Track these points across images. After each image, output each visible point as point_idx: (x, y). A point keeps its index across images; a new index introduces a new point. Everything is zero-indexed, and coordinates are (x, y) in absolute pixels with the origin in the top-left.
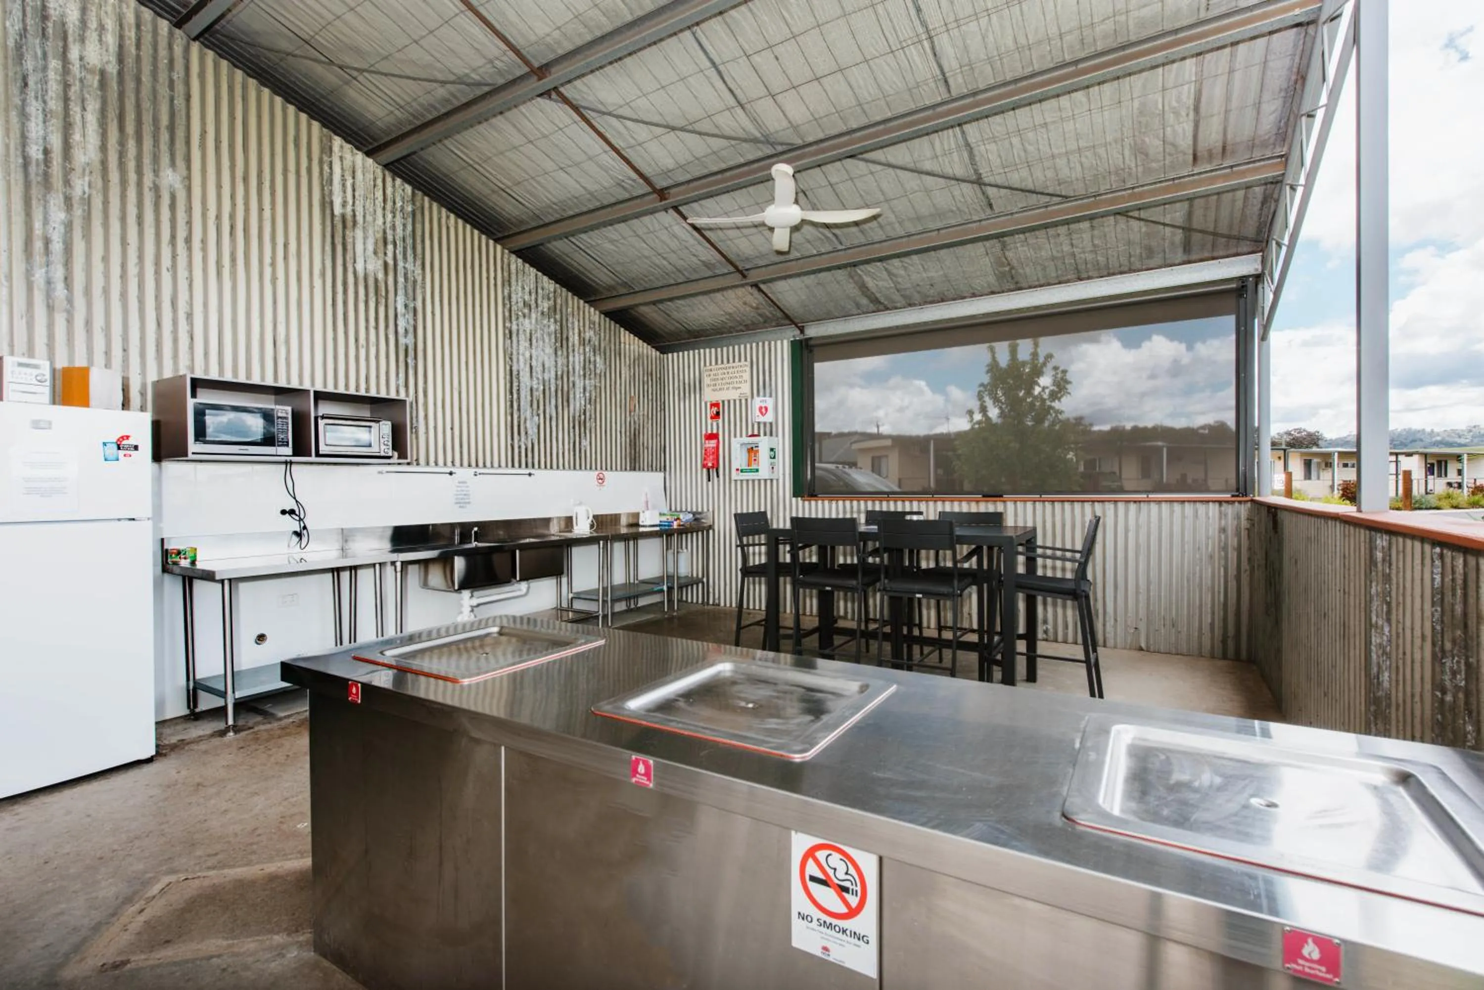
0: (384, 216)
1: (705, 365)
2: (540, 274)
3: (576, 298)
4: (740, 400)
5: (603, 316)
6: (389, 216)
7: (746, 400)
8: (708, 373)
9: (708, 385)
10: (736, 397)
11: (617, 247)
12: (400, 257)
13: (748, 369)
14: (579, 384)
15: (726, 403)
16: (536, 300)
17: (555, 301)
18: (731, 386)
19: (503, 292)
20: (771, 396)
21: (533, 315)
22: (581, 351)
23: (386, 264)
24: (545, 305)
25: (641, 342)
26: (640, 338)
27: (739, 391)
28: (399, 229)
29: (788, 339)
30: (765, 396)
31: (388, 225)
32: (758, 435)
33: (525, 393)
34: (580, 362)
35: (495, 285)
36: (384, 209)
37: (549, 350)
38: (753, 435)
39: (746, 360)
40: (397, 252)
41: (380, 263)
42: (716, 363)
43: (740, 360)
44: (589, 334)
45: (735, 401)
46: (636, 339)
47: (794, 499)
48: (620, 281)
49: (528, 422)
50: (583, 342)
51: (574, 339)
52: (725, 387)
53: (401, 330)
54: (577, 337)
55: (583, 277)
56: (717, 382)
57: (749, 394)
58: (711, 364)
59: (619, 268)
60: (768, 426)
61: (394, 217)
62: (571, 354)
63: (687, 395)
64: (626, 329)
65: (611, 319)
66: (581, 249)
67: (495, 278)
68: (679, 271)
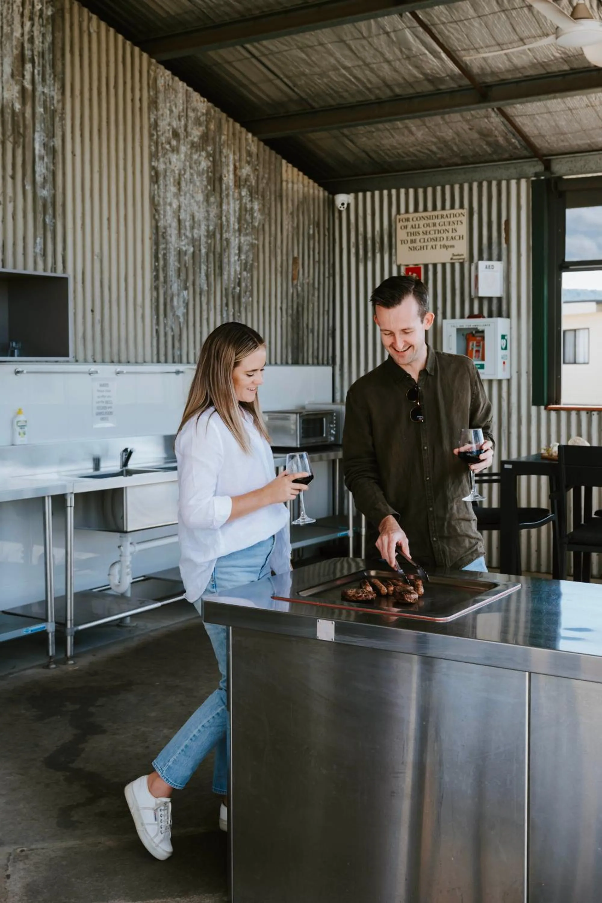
0: (22, 26)
1: (398, 212)
2: (190, 89)
3: (231, 120)
4: (453, 265)
5: (262, 144)
6: (28, 24)
7: (462, 265)
8: (402, 224)
9: (403, 242)
10: (447, 259)
11: (307, 55)
12: (38, 78)
13: (465, 220)
14: (234, 243)
15: (431, 268)
16: (186, 126)
17: (207, 127)
18: (438, 243)
19: (149, 118)
20: (499, 259)
21: (183, 149)
22: (236, 195)
23: (23, 90)
24: (196, 133)
25: (306, 177)
26: (305, 174)
27: (451, 251)
28: (38, 41)
29: (527, 178)
30: (490, 259)
31: (26, 37)
32: (480, 315)
33: (172, 259)
34: (235, 211)
35: (141, 109)
36: (22, 15)
37: (200, 197)
38: (472, 316)
39: (462, 206)
40: (36, 71)
41: (17, 88)
42: (416, 210)
43: (452, 207)
44: (246, 171)
45: (444, 265)
46: (301, 174)
47: (534, 409)
48: (295, 97)
49: (175, 299)
50: (239, 183)
51: (229, 179)
52: (430, 244)
53: (39, 179)
54: (232, 176)
55: (245, 92)
56: (418, 238)
57: (466, 256)
58: (407, 211)
59: (301, 82)
60: (495, 302)
61: (33, 25)
62: (225, 201)
63: (370, 255)
64: (289, 161)
65: (272, 148)
66: (254, 56)
67: (141, 100)
68: (388, 86)
